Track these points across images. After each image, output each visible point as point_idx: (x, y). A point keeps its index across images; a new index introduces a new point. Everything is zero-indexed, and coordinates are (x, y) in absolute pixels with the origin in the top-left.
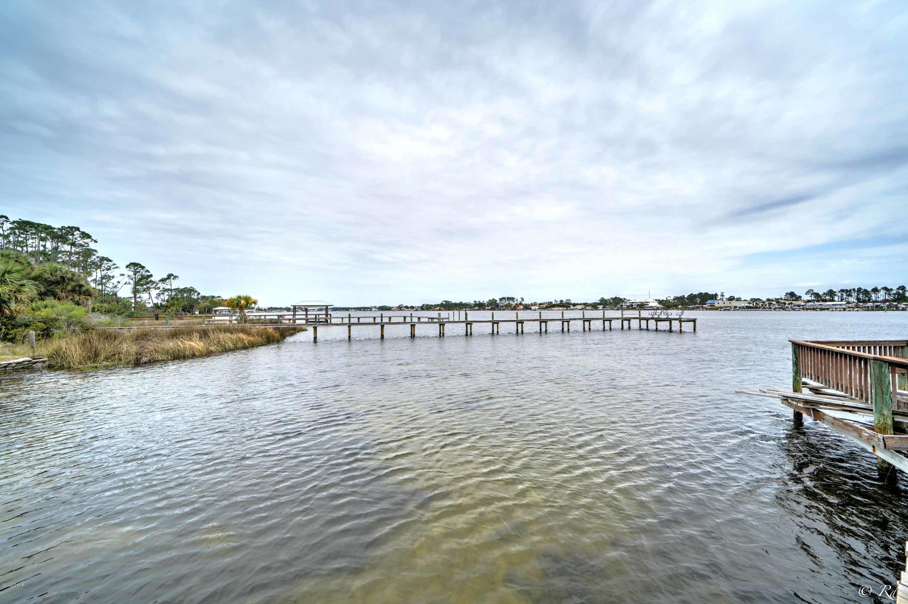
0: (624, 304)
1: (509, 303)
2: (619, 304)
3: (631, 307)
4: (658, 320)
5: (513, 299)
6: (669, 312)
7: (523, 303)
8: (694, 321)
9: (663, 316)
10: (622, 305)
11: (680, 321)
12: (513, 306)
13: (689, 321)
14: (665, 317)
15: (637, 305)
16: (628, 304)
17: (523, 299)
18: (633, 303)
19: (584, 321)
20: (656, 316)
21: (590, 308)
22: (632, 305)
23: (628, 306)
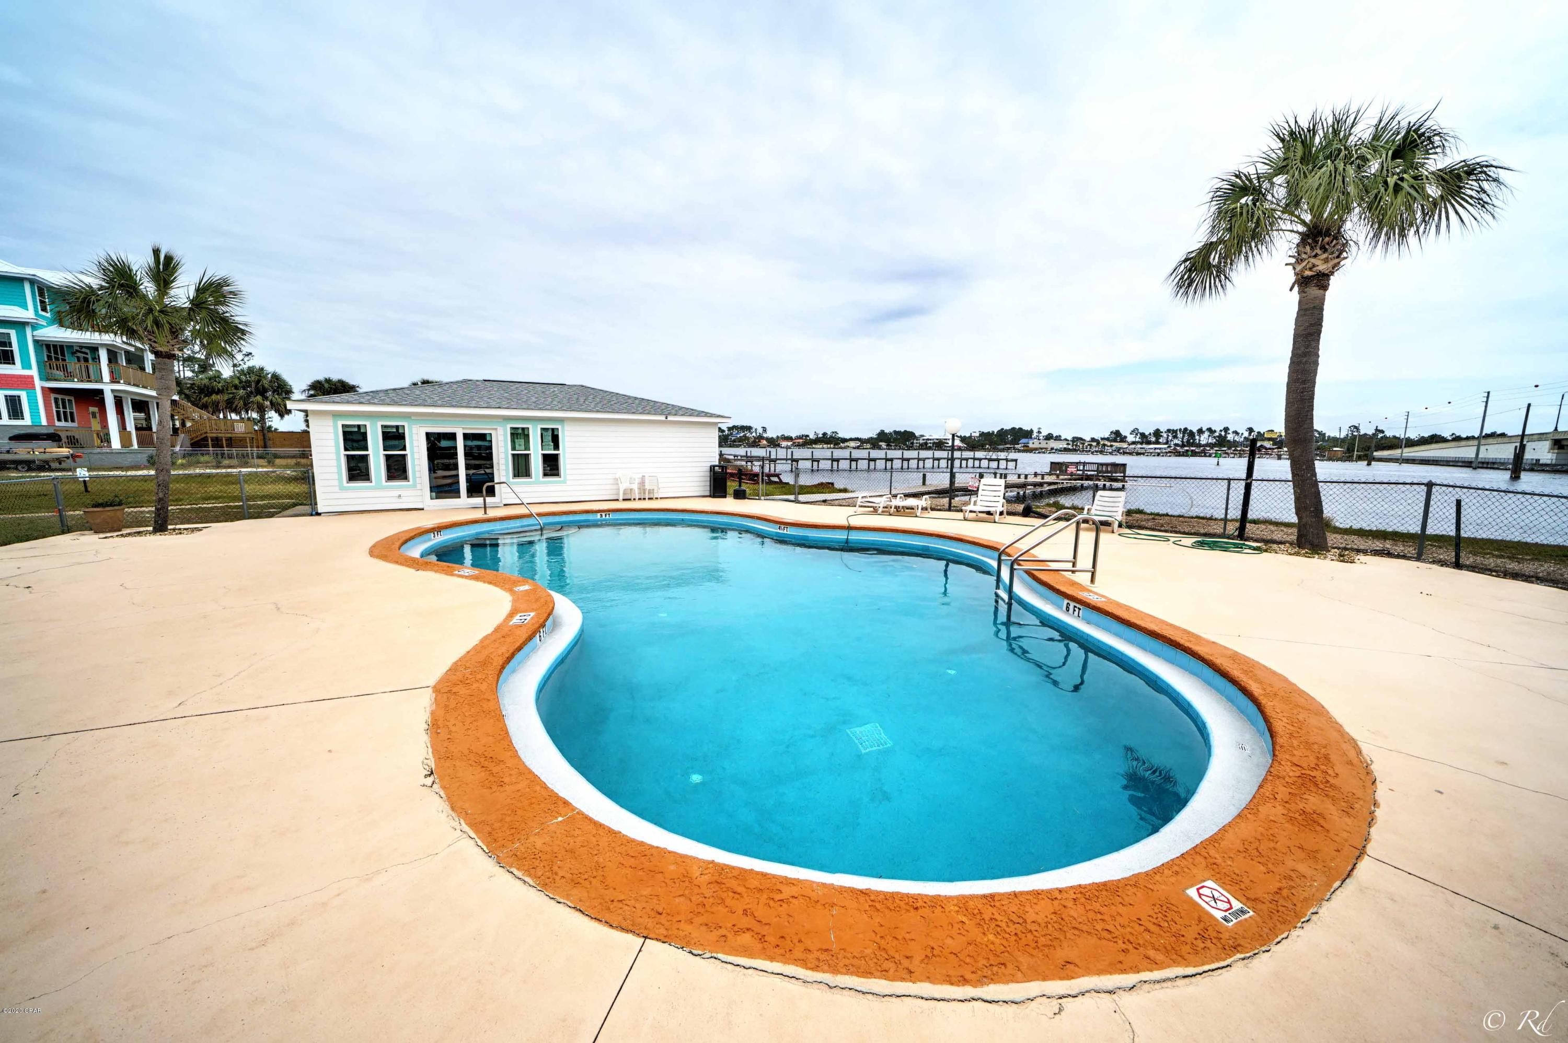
0: (915, 441)
1: (745, 436)
2: (909, 440)
3: (924, 446)
4: (990, 460)
5: (749, 428)
7: (765, 435)
9: (994, 457)
10: (912, 443)
11: (1007, 460)
12: (751, 440)
13: (1012, 460)
15: (934, 443)
16: (921, 441)
17: (765, 429)
18: (928, 439)
21: (869, 446)
22: (926, 444)
23: (921, 445)
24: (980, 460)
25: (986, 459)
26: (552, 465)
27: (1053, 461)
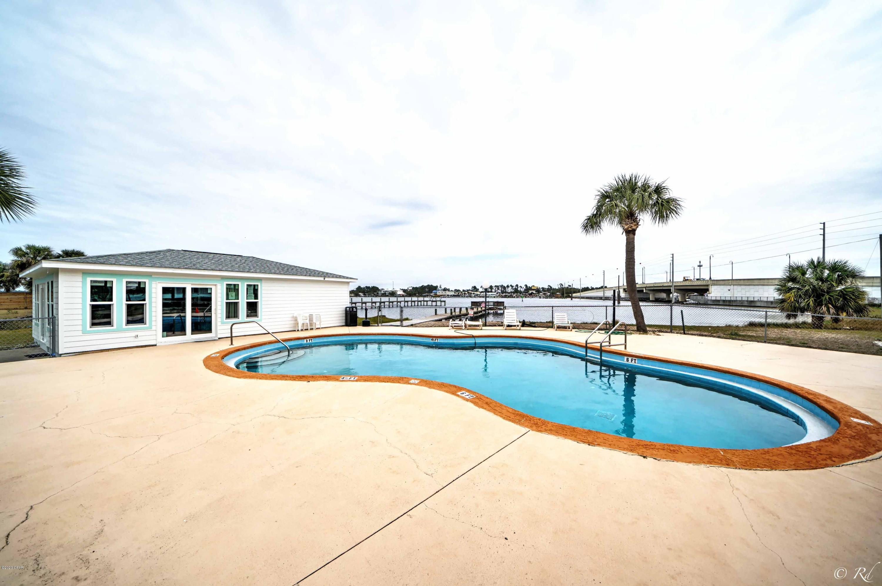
0: (379, 292)
4: (432, 301)
6: (437, 298)
8: (445, 301)
9: (434, 300)
11: (441, 301)
13: (443, 301)
14: (435, 300)
16: (383, 292)
19: (405, 302)
20: (432, 300)
24: (427, 301)
25: (430, 301)
26: (252, 308)
27: (473, 301)
